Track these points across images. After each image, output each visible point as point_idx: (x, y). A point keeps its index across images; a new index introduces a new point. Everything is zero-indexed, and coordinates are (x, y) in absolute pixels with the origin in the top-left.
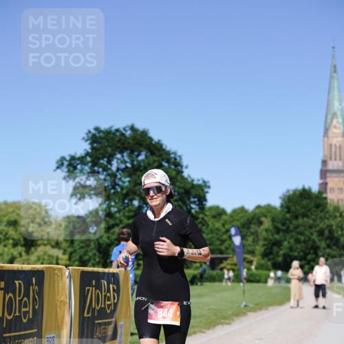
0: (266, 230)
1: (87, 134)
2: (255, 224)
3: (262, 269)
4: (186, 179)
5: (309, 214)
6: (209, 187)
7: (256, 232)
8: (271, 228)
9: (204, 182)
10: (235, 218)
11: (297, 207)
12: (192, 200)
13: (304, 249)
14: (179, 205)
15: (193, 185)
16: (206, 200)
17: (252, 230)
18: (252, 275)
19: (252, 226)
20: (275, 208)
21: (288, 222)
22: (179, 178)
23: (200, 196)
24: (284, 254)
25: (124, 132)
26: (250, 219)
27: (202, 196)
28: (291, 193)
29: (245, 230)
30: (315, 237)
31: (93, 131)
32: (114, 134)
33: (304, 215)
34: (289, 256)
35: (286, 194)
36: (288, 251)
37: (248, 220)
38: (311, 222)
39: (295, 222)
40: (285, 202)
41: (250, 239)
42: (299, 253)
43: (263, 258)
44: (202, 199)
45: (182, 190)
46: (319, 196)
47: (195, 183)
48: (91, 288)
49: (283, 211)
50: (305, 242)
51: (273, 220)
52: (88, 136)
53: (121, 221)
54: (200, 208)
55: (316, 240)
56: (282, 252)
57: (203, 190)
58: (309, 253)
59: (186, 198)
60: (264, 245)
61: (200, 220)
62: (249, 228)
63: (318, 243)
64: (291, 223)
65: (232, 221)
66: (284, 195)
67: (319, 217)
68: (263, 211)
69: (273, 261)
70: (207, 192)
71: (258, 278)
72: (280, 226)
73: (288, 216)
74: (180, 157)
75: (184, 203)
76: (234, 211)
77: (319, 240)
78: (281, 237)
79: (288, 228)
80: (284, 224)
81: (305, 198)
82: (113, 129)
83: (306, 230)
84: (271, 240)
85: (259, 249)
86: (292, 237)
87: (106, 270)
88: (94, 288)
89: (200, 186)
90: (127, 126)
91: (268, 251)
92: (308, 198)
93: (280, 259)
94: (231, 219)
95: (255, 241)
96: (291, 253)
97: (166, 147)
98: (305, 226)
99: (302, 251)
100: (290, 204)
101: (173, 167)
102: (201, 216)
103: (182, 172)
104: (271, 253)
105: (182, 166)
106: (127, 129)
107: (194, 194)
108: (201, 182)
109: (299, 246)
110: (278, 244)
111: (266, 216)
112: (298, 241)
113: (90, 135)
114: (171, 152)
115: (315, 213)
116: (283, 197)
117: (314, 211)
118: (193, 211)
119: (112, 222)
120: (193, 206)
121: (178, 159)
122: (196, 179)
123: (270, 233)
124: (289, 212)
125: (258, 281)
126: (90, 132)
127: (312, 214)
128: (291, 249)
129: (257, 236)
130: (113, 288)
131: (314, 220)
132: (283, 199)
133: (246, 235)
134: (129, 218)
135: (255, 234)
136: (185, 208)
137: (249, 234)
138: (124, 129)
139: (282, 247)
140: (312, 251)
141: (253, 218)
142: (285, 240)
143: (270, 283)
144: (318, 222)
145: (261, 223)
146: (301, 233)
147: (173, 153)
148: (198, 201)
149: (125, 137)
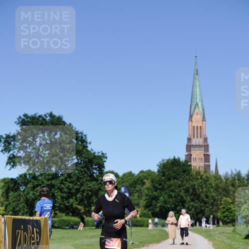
0: (147, 189)
1: (18, 119)
2: (139, 184)
3: (145, 217)
4: (90, 152)
5: (178, 177)
6: (106, 158)
7: (141, 190)
8: (150, 187)
9: (103, 154)
10: (125, 180)
11: (170, 172)
12: (94, 167)
13: (175, 202)
14: (84, 171)
15: (95, 156)
16: (104, 167)
17: (137, 189)
18: (137, 221)
19: (138, 186)
20: (154, 173)
21: (163, 183)
22: (84, 151)
23: (100, 164)
24: (160, 206)
25: (44, 117)
26: (136, 180)
27: (101, 164)
28: (165, 161)
29: (132, 189)
30: (182, 193)
31: (23, 117)
32: (38, 119)
33: (175, 178)
34: (164, 207)
35: (161, 163)
36: (163, 204)
37: (134, 181)
38: (180, 183)
39: (168, 183)
40: (161, 169)
41: (136, 195)
42: (171, 205)
43: (145, 209)
44: (101, 167)
45: (87, 160)
46: (186, 164)
47: (96, 154)
48: (20, 231)
49: (159, 175)
50: (175, 197)
51: (152, 182)
52: (19, 121)
53: (43, 182)
54: (99, 173)
55: (184, 195)
56: (159, 205)
57: (102, 160)
58: (178, 205)
59: (89, 166)
60: (146, 199)
61: (100, 181)
62: (135, 187)
63: (185, 198)
64: (165, 183)
65: (123, 182)
66: (160, 163)
67: (185, 179)
68: (145, 174)
69: (152, 211)
70: (105, 161)
71: (141, 223)
72: (157, 185)
73: (163, 178)
74: (85, 136)
75: (88, 169)
76: (124, 175)
77: (186, 196)
78: (158, 193)
79: (163, 187)
80: (160, 185)
81: (175, 165)
82: (37, 115)
83: (176, 188)
84: (151, 196)
85: (143, 202)
86: (166, 193)
87: (31, 218)
88: (22, 231)
89: (99, 157)
90: (48, 114)
91: (149, 204)
92: (178, 166)
93: (158, 210)
94: (122, 181)
95: (140, 197)
96: (165, 205)
97: (75, 128)
98: (176, 186)
99: (173, 204)
100: (165, 170)
101: (80, 143)
102: (100, 178)
103: (87, 147)
104: (151, 205)
105: (87, 143)
106: (47, 115)
107: (95, 162)
108: (100, 154)
109: (171, 200)
110: (156, 198)
111: (147, 179)
112: (170, 196)
113: (21, 120)
114: (79, 132)
115: (183, 177)
116: (159, 164)
117: (182, 175)
118: (95, 175)
119: (36, 183)
120: (95, 171)
121: (84, 137)
122: (96, 152)
123: (150, 191)
124: (164, 176)
125: (142, 226)
126: (20, 117)
127: (180, 177)
128: (165, 202)
129: (141, 193)
130: (36, 231)
131: (182, 182)
132: (160, 166)
133: (133, 193)
134: (48, 180)
135: (140, 191)
136: (89, 173)
137: (135, 191)
138: (45, 115)
139: (159, 201)
140: (180, 204)
141: (138, 180)
142: (161, 196)
143: (151, 227)
144: (185, 182)
145: (144, 184)
146: (173, 191)
147: (80, 133)
148: (98, 167)
149: (46, 121)
